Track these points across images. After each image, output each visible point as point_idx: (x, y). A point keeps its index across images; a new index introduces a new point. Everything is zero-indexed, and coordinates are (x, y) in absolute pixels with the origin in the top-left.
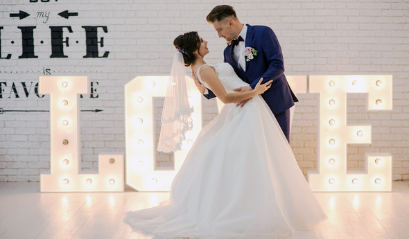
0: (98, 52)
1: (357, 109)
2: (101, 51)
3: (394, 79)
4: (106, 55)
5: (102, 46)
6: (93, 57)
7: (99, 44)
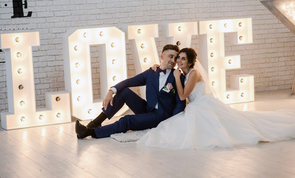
0: (23, 12)
1: (231, 44)
2: (26, 12)
3: (253, 20)
4: (30, 14)
5: (26, 7)
6: (20, 17)
7: (24, 6)
